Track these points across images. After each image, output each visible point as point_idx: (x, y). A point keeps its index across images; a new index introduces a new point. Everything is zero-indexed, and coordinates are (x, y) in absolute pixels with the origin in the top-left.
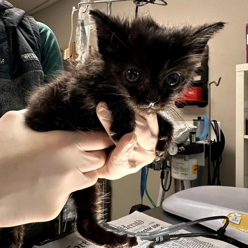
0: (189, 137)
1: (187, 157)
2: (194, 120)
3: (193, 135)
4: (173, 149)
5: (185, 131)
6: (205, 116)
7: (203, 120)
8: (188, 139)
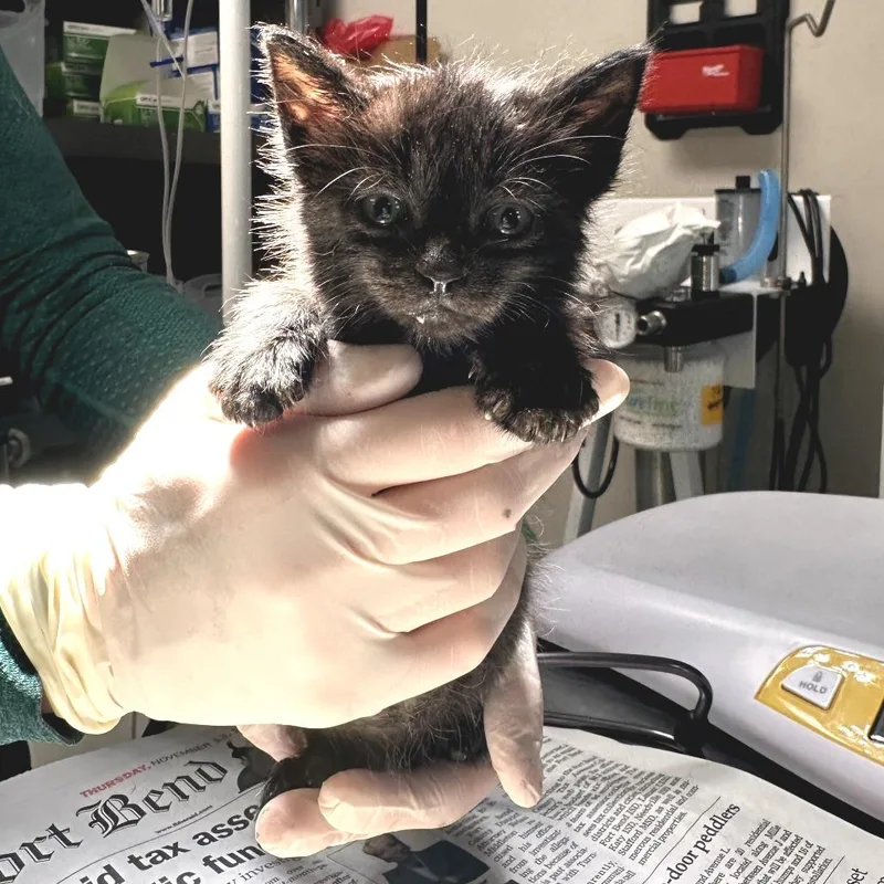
0: (689, 268)
1: (676, 355)
2: (719, 192)
3: (704, 259)
4: (618, 322)
5: (670, 241)
6: (766, 174)
7: (758, 191)
8: (684, 279)
